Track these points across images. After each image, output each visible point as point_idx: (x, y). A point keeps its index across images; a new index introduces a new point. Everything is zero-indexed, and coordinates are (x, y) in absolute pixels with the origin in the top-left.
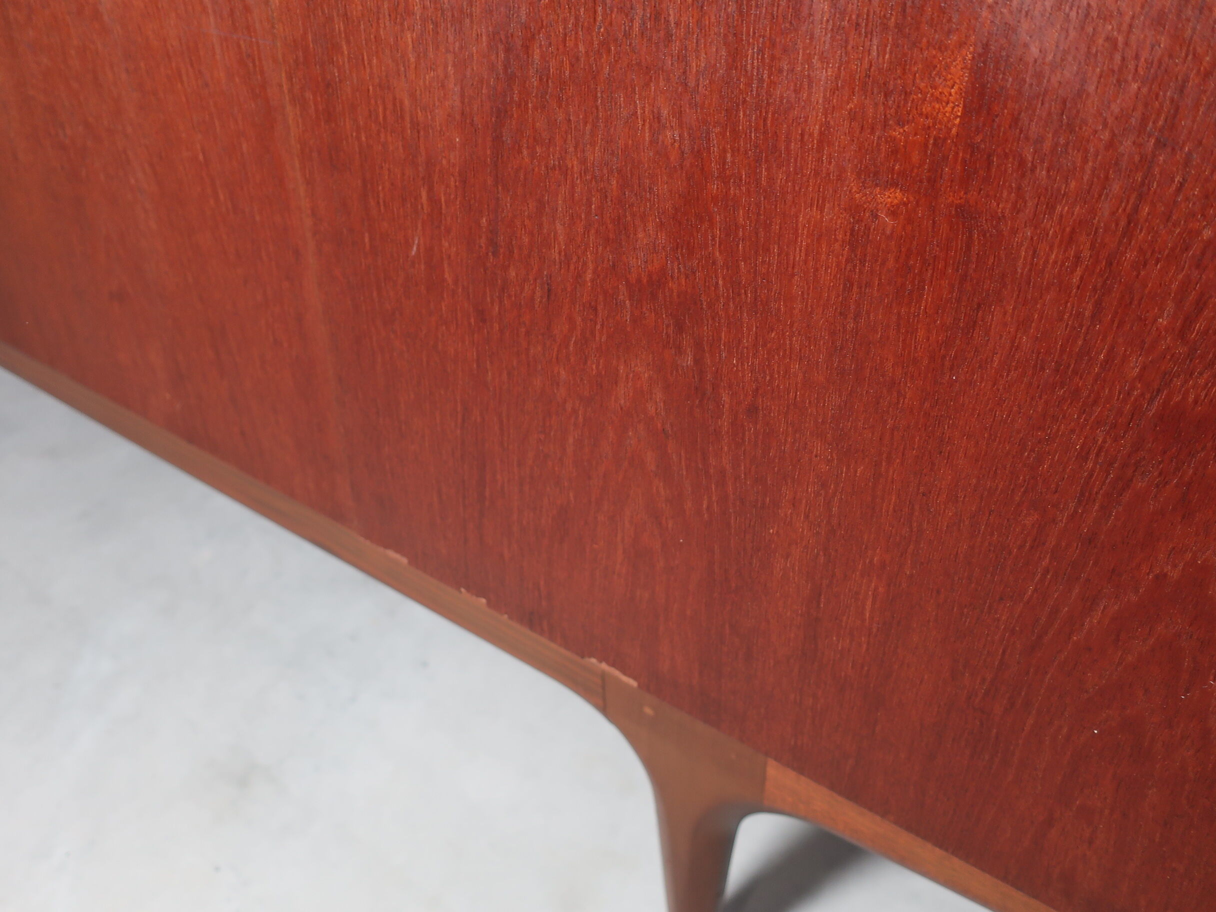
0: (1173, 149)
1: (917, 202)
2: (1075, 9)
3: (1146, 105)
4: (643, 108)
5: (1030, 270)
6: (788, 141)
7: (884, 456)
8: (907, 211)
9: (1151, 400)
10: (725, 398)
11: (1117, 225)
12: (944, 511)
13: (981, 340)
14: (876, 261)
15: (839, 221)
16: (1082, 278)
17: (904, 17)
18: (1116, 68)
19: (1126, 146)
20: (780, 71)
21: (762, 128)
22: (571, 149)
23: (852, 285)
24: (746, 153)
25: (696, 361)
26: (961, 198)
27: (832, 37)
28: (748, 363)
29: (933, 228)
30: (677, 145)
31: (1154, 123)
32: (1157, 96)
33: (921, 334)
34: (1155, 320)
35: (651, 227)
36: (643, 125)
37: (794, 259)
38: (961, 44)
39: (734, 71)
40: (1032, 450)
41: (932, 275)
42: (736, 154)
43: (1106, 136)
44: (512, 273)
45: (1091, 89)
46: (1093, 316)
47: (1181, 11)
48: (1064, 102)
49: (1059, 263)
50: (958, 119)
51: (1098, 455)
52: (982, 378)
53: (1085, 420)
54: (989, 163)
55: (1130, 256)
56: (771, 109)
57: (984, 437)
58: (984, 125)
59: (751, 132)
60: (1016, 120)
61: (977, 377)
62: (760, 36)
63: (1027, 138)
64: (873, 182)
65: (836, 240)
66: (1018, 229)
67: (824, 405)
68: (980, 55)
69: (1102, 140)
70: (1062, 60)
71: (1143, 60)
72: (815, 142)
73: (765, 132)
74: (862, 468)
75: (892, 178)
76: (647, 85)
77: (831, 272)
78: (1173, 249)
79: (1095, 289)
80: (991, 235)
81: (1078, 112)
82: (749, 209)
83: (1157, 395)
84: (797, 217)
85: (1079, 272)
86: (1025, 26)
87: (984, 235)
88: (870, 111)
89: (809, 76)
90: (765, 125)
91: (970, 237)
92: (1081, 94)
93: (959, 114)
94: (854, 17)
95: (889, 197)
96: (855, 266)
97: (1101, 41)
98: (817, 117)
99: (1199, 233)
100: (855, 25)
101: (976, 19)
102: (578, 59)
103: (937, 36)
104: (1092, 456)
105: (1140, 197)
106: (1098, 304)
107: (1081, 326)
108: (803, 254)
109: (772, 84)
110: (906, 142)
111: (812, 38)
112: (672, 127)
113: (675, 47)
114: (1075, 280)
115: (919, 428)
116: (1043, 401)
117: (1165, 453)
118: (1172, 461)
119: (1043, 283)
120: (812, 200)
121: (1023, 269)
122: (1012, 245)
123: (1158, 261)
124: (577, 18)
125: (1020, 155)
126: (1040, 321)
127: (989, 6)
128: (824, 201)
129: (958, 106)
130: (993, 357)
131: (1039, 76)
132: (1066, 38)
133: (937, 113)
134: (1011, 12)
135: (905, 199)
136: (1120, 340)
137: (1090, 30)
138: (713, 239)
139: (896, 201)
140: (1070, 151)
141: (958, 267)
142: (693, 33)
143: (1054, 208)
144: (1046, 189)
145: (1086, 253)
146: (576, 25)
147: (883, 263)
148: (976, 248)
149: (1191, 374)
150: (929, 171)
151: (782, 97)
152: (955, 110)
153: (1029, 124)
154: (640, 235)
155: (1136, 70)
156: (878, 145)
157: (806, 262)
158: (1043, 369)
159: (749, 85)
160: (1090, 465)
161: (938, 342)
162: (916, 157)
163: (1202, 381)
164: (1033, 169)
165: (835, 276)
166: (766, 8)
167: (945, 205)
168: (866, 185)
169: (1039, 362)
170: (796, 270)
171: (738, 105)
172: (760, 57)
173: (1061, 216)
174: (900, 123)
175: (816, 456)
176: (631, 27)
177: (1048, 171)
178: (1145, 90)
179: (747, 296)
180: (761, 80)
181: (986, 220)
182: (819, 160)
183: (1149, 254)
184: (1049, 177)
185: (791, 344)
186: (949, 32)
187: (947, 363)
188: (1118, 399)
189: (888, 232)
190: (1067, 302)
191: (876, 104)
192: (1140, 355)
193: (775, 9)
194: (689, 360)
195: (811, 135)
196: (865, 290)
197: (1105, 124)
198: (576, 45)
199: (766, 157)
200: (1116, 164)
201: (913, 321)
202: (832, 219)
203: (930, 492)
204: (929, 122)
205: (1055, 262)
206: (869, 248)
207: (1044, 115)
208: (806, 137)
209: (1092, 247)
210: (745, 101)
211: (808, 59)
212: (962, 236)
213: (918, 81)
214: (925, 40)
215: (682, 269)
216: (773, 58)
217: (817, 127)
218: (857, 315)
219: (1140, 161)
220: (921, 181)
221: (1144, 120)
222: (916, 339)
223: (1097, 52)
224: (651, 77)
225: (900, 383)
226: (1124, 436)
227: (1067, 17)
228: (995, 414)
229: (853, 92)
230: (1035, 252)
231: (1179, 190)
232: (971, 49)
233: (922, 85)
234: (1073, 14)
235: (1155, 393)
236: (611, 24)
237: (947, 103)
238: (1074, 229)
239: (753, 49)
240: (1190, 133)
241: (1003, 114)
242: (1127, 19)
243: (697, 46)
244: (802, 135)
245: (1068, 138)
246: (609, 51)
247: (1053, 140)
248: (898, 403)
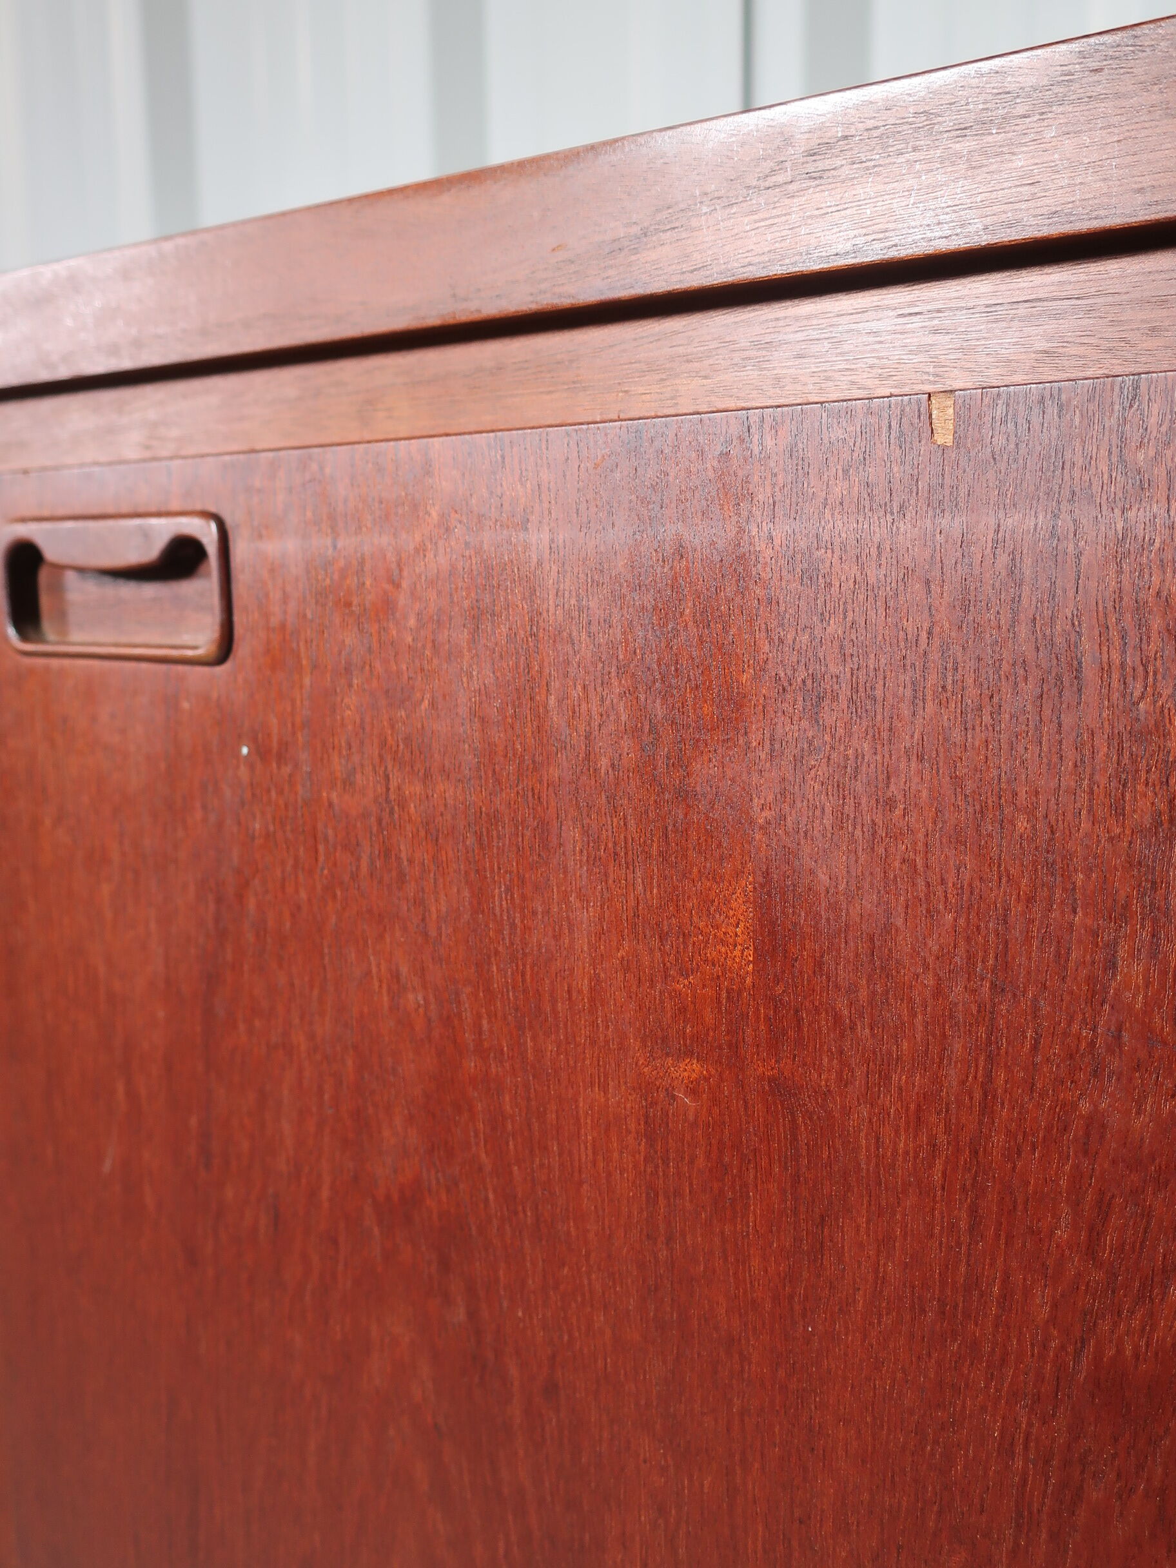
0: (1015, 995)
1: (721, 1075)
2: (859, 827)
3: (968, 940)
4: (378, 965)
5: (877, 1165)
6: (554, 1002)
7: (737, 1457)
8: (710, 1088)
9: (1077, 1354)
10: (513, 1371)
11: (971, 1098)
12: (834, 1549)
13: (835, 1270)
14: (683, 1158)
15: (629, 1105)
16: (944, 1174)
17: (668, 843)
18: (922, 896)
19: (957, 992)
20: (534, 913)
21: (521, 984)
22: (296, 1021)
23: (657, 1195)
24: (505, 1018)
25: (472, 1315)
26: (772, 1069)
27: (587, 870)
28: (537, 1316)
29: (746, 1108)
30: (421, 1010)
31: (983, 962)
32: (978, 928)
33: (755, 1262)
34: (1051, 1234)
35: (398, 1121)
36: (380, 986)
37: (580, 1160)
38: (738, 874)
39: (481, 916)
40: (936, 1442)
41: (756, 1177)
42: (493, 1019)
43: (930, 981)
44: (229, 1193)
45: (899, 922)
46: (971, 1229)
47: (979, 826)
48: (872, 940)
49: (911, 1154)
50: (751, 965)
51: (1026, 1448)
52: (847, 1328)
53: (997, 1390)
54: (799, 1021)
55: (998, 1140)
56: (529, 960)
57: (867, 1423)
58: (783, 972)
59: (508, 991)
60: (819, 964)
61: (839, 1326)
62: (506, 872)
63: (837, 987)
64: (662, 1050)
65: (628, 1132)
66: (850, 1108)
67: (645, 1378)
68: (762, 886)
69: (926, 986)
70: (858, 888)
71: (950, 885)
72: (586, 1000)
73: (525, 991)
74: (709, 1479)
75: (685, 1045)
76: (381, 937)
77: (628, 1176)
78: (1049, 1129)
79: (964, 1189)
80: (819, 1118)
81: (890, 950)
82: (516, 1093)
83: (1083, 1347)
84: (576, 1101)
85: (939, 1165)
86: (806, 850)
87: (811, 1119)
88: (646, 959)
89: (568, 917)
90: (524, 981)
91: (794, 1120)
92: (888, 928)
93: (751, 959)
94: (610, 845)
95: (686, 1070)
96: (657, 1167)
97: (897, 864)
98: (584, 968)
99: (1075, 1106)
100: (612, 855)
101: (750, 843)
102: (299, 908)
103: (708, 865)
104: (1019, 1449)
105: (990, 1058)
106: (973, 1211)
107: (959, 1245)
108: (590, 1152)
109: (527, 929)
110: (694, 996)
111: (565, 872)
112: (414, 988)
113: (411, 889)
114: (937, 1177)
115: (777, 1411)
116: (933, 1361)
117: (1116, 1440)
118: (1129, 1453)
119: (897, 1182)
120: (591, 1078)
121: (868, 1164)
122: (848, 1131)
123: (1034, 1147)
124: (296, 859)
125: (834, 1009)
126: (905, 1239)
127: (761, 828)
128: (606, 1077)
129: (748, 948)
130: (855, 1294)
131: (834, 907)
132: (856, 861)
133: (725, 959)
134: (786, 833)
135: (705, 1072)
136: (1014, 1264)
137: (881, 851)
138: (476, 1135)
139: (694, 1075)
140: (892, 1001)
141: (786, 1163)
142: (429, 871)
143: (888, 1077)
144: (874, 1053)
145: (942, 1139)
146: (295, 866)
147: (692, 1162)
148: (803, 1138)
149: (1119, 1313)
150: (728, 1032)
151: (539, 946)
152: (745, 953)
153: (836, 969)
154: (386, 1133)
155: (946, 897)
156: (662, 1002)
157: (594, 1163)
158: (923, 1311)
159: (500, 931)
160: (1019, 1464)
161: (779, 1274)
162: (709, 1016)
163: (1135, 1323)
164: (853, 1028)
165: (634, 1182)
166: (510, 840)
167: (754, 1078)
168: (654, 1055)
169: (916, 1301)
170: (584, 1176)
171: (489, 958)
172: (509, 897)
173: (900, 1089)
174: (685, 973)
175: (645, 1462)
176: (358, 868)
177: (872, 1029)
178: (962, 921)
179: (526, 1215)
180: (513, 926)
181: (809, 1097)
182: (594, 1024)
183: (1020, 1137)
184: (873, 1036)
185: (590, 1284)
186: (721, 859)
187: (797, 1307)
188: (1033, 1355)
189: (691, 1118)
190: (933, 1209)
191: (651, 950)
192: (1045, 1286)
193: (520, 839)
194: (459, 1315)
195: (580, 992)
196: (674, 1201)
197: (926, 967)
198: (297, 891)
199: (530, 1022)
200: (951, 1017)
201: (743, 1243)
202: (619, 1103)
203: (809, 1518)
204: (717, 970)
205: (907, 1153)
206: (671, 1141)
207: (851, 955)
208: (574, 994)
209: (947, 1131)
210: (497, 953)
211: (565, 896)
212: (784, 1120)
213: (695, 919)
214: (695, 870)
215: (442, 1180)
216: (523, 897)
217: (586, 981)
218: (670, 1239)
219: (979, 1011)
220: (720, 1047)
221: (970, 958)
222: (750, 1271)
223: (895, 877)
224: (385, 927)
225: (740, 1340)
226: (1054, 1415)
227: (852, 840)
228: (875, 1386)
229: (622, 936)
230: (878, 1139)
231: (1035, 1048)
232: (751, 878)
233: (701, 924)
234: (858, 832)
235: (1079, 1345)
236: (335, 864)
237: (735, 946)
238: (919, 1105)
239: (500, 888)
240: (1029, 973)
241: (802, 956)
242: (921, 836)
243: (435, 887)
244: (569, 992)
245: (887, 985)
246: (335, 896)
247: (868, 988)
248: (742, 1371)
